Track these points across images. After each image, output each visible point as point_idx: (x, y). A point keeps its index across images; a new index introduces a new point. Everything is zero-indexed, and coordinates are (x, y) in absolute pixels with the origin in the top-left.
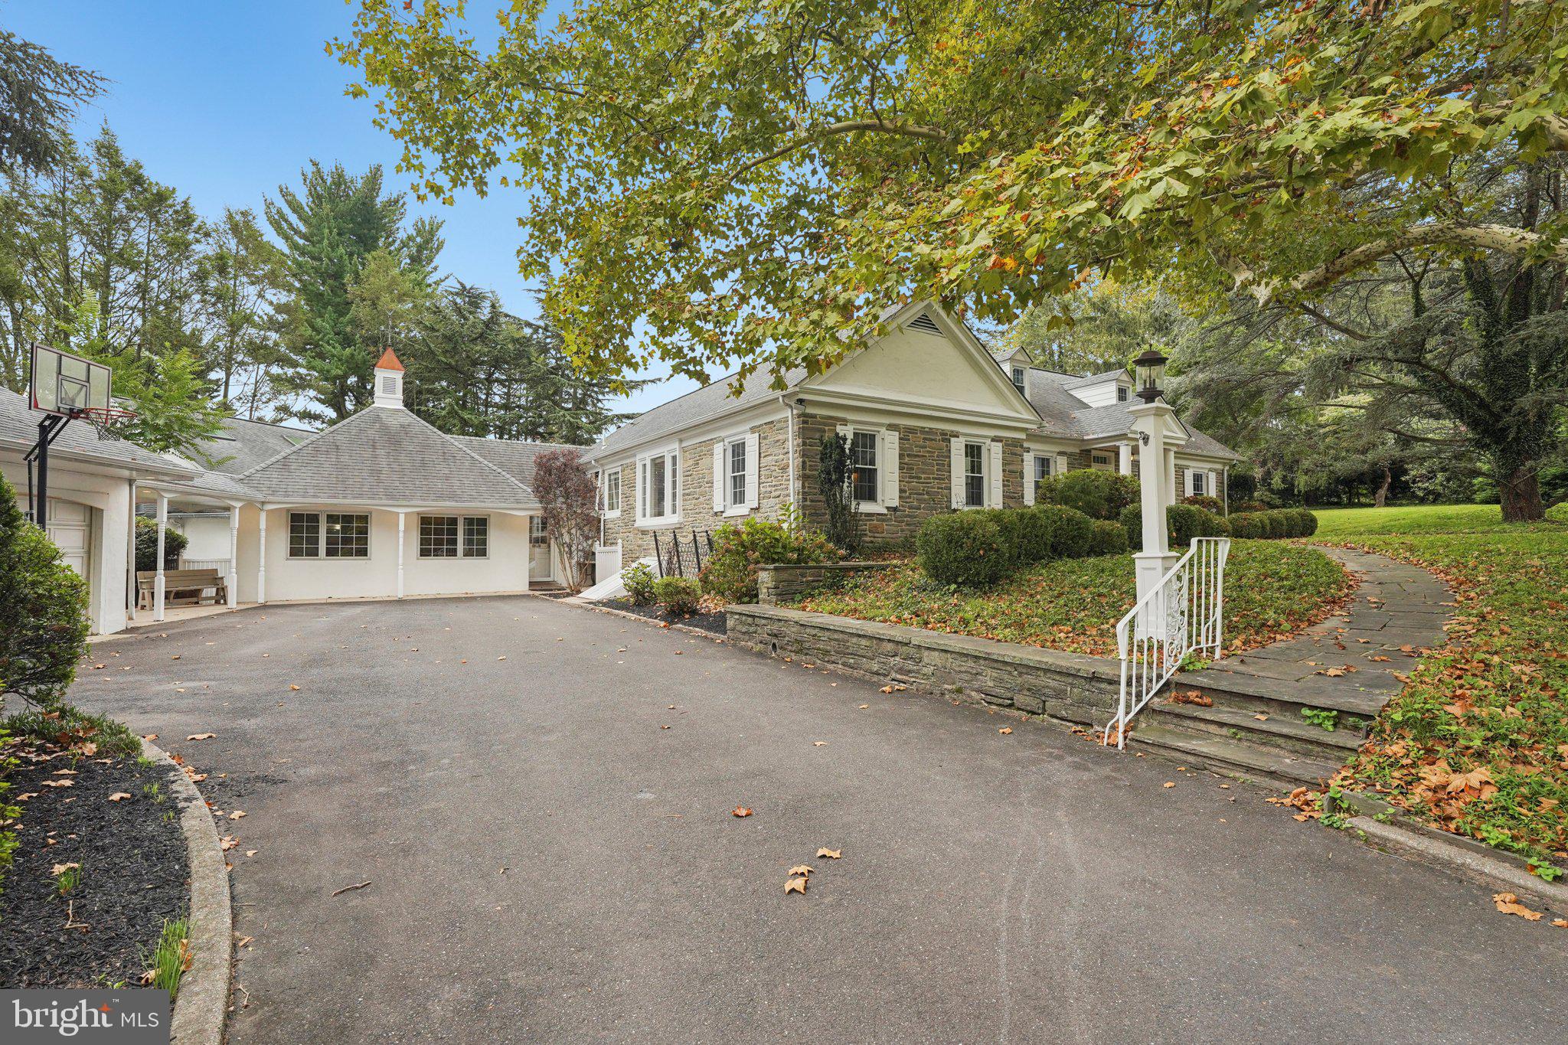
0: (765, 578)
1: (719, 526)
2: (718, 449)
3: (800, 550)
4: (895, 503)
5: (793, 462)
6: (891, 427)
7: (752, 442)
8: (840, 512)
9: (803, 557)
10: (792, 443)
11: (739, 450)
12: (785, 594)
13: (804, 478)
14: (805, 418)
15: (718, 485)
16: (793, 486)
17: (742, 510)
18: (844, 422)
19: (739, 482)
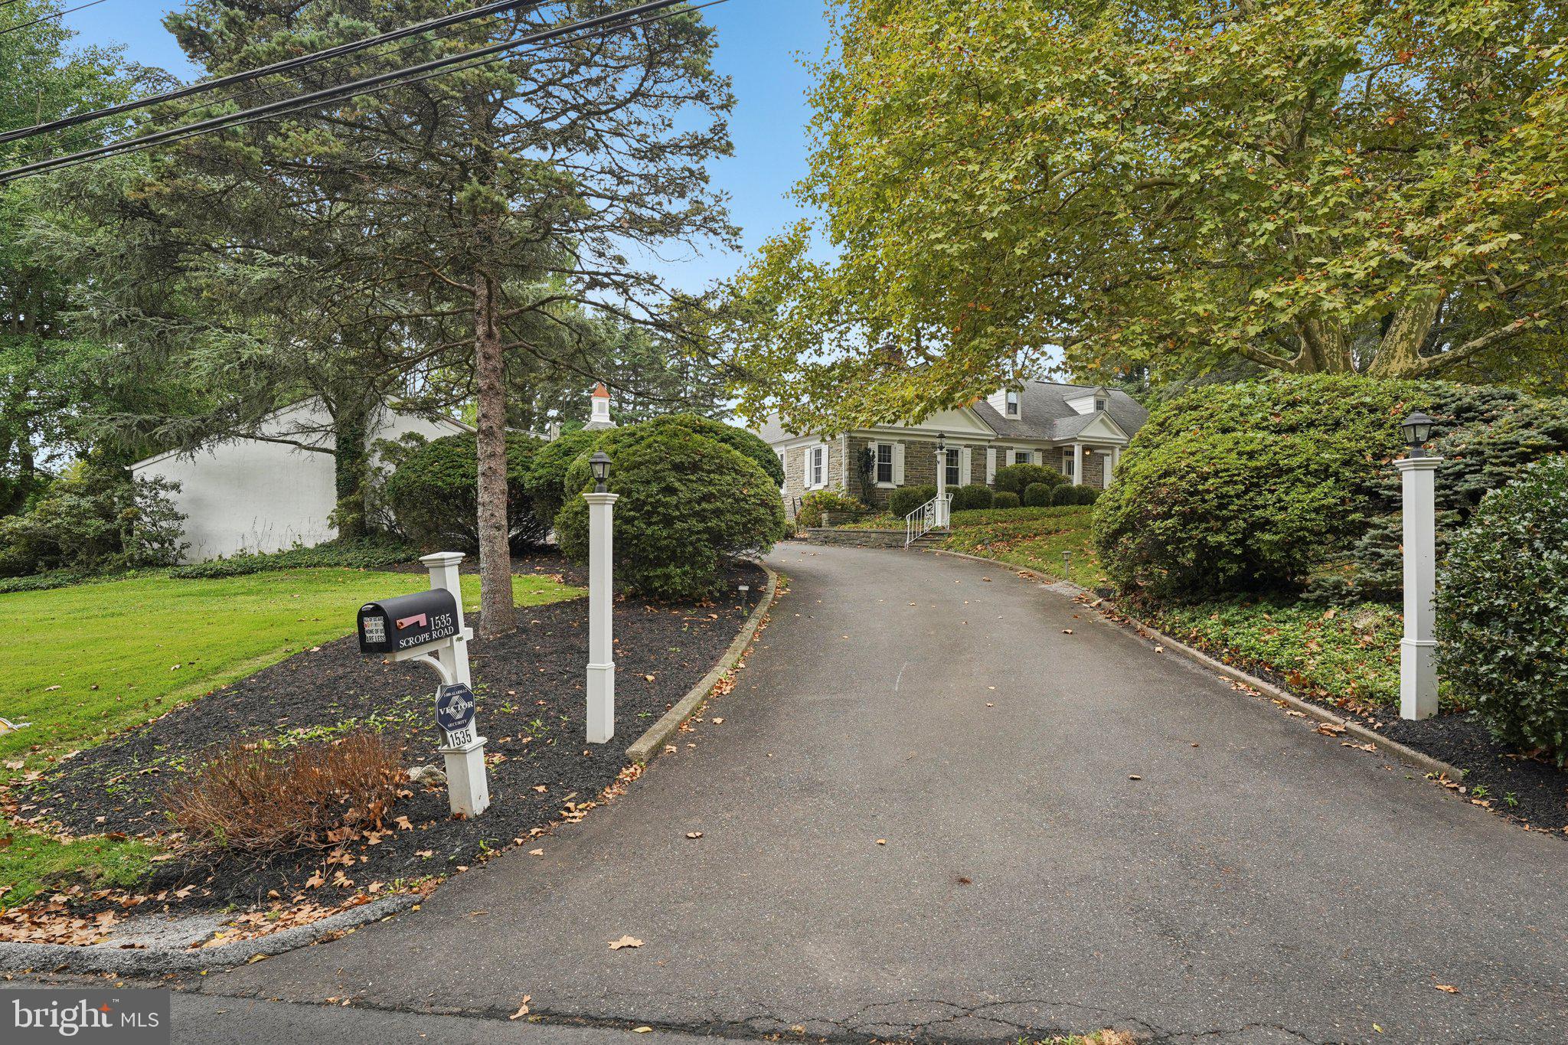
0: (825, 516)
1: (804, 494)
2: (807, 452)
3: (842, 505)
4: (902, 483)
5: (845, 461)
6: (900, 442)
7: (825, 448)
8: (869, 488)
9: (844, 508)
10: (844, 451)
11: (818, 452)
12: (833, 523)
13: (850, 470)
14: (851, 439)
15: (807, 472)
16: (844, 474)
17: (819, 487)
18: (873, 440)
19: (818, 471)
